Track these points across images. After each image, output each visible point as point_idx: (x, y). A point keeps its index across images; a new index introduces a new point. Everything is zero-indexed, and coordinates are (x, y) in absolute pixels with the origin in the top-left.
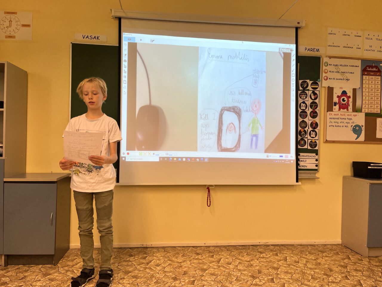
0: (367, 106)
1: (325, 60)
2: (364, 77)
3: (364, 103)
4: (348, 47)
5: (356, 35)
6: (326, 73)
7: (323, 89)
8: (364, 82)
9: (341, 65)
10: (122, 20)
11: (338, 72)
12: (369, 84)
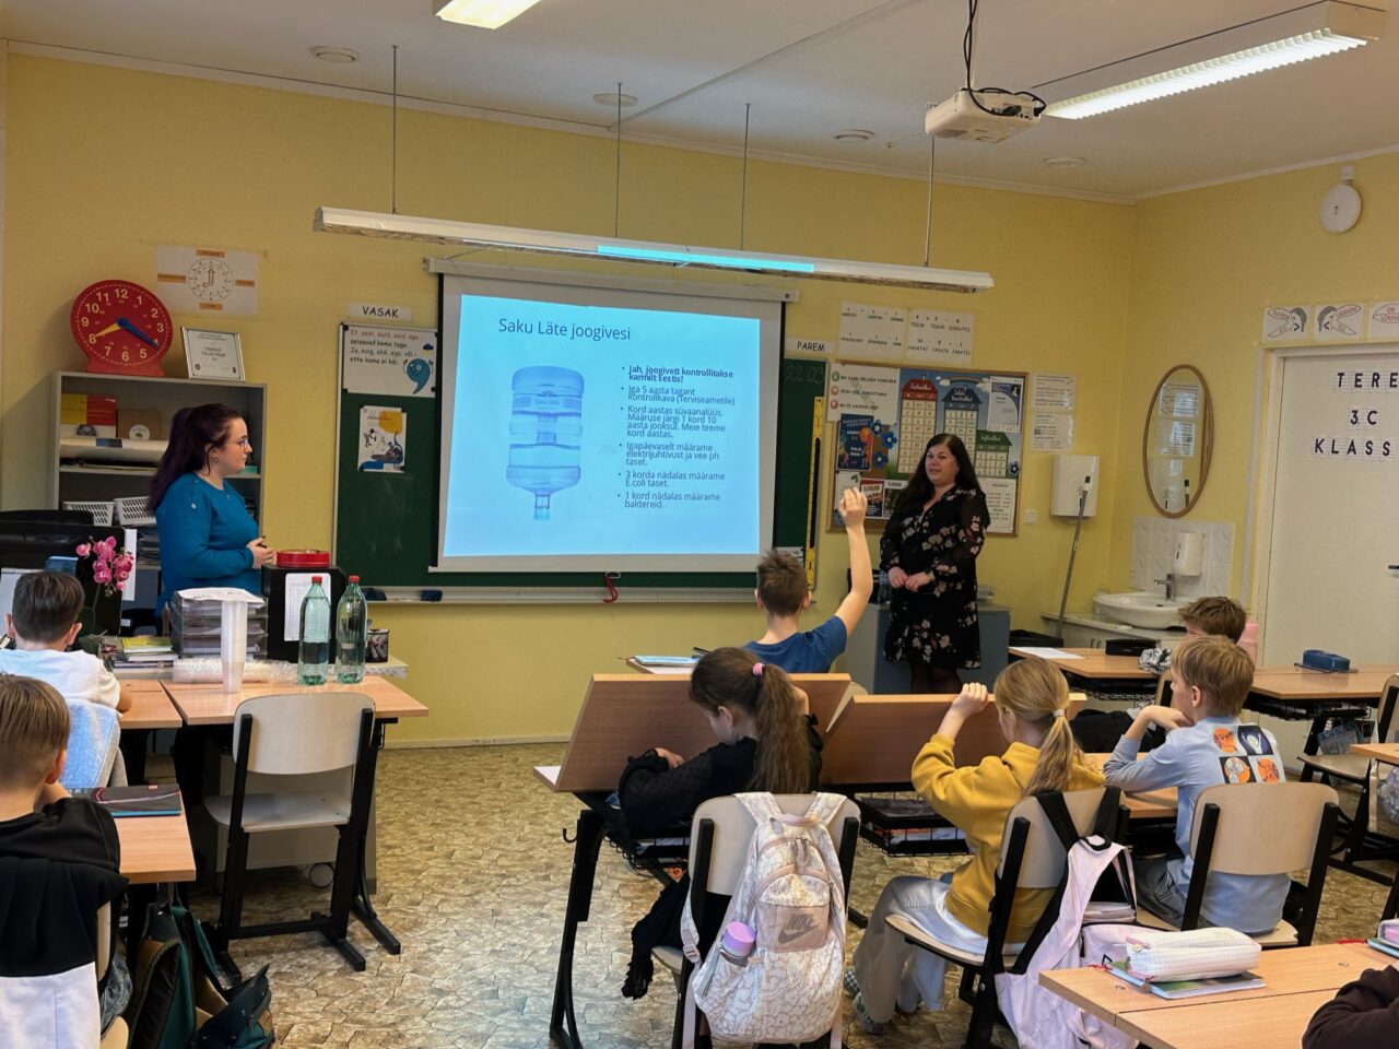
0: (907, 459)
1: (834, 367)
2: (905, 402)
3: (902, 451)
4: (878, 342)
5: (894, 316)
6: (835, 394)
7: (829, 426)
8: (904, 412)
9: (863, 379)
10: (445, 279)
11: (857, 392)
12: (913, 416)
